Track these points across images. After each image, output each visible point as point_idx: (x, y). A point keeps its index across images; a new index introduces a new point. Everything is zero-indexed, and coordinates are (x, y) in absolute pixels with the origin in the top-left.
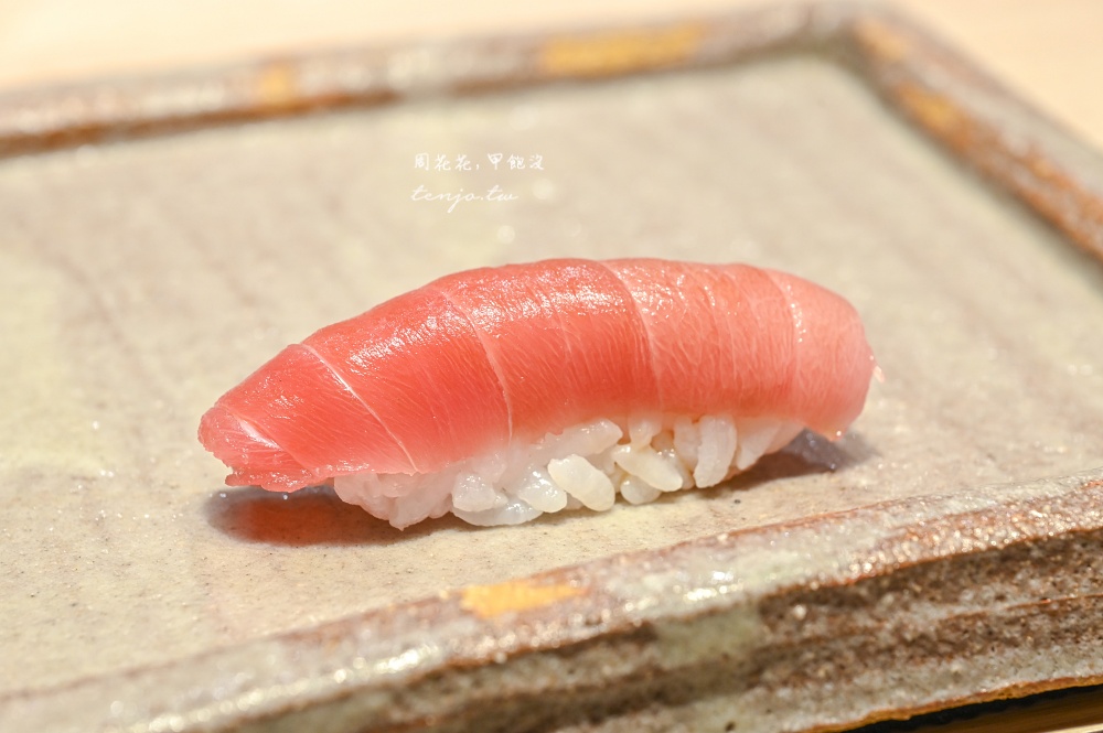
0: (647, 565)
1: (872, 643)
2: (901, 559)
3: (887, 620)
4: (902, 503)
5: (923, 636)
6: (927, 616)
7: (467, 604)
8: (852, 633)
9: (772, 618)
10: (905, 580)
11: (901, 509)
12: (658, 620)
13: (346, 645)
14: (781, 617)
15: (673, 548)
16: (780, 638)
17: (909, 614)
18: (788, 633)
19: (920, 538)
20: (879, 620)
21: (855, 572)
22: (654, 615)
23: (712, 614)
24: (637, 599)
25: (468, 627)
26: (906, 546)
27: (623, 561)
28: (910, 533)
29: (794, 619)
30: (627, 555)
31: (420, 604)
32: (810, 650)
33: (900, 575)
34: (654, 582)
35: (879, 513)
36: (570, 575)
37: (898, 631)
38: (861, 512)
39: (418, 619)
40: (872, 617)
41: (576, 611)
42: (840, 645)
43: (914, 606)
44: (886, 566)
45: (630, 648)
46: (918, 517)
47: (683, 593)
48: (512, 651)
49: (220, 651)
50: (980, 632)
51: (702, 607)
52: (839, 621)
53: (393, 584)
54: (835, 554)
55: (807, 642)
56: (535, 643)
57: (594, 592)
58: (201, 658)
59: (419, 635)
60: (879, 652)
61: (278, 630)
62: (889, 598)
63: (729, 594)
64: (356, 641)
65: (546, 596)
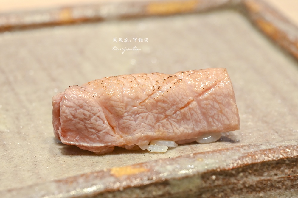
0: (168, 163)
1: (236, 187)
2: (246, 163)
3: (241, 180)
4: (247, 146)
5: (252, 186)
6: (253, 180)
7: (112, 172)
8: (230, 184)
9: (205, 179)
10: (247, 169)
11: (247, 148)
12: (170, 179)
13: (75, 184)
14: (208, 179)
15: (176, 158)
16: (208, 185)
17: (247, 179)
18: (210, 184)
19: (252, 156)
20: (238, 180)
21: (231, 166)
22: (169, 177)
23: (187, 178)
24: (164, 172)
25: (112, 179)
26: (247, 159)
27: (161, 161)
28: (249, 155)
29: (212, 180)
30: (162, 159)
31: (98, 172)
32: (216, 189)
33: (245, 167)
34: (170, 168)
35: (240, 149)
36: (144, 165)
37: (244, 184)
38: (234, 148)
39: (97, 177)
40: (236, 179)
41: (145, 175)
42: (226, 188)
43: (249, 177)
44: (241, 165)
45: (161, 187)
46: (252, 150)
47: (178, 171)
48: (125, 187)
49: (36, 185)
50: (269, 185)
51: (184, 175)
52: (226, 180)
53: (92, 166)
54: (225, 161)
55: (216, 187)
56: (132, 185)
57: (151, 170)
58: (31, 187)
59: (97, 181)
60: (238, 190)
61: (56, 179)
62: (241, 174)
63: (192, 172)
64: (78, 183)
65: (136, 171)
